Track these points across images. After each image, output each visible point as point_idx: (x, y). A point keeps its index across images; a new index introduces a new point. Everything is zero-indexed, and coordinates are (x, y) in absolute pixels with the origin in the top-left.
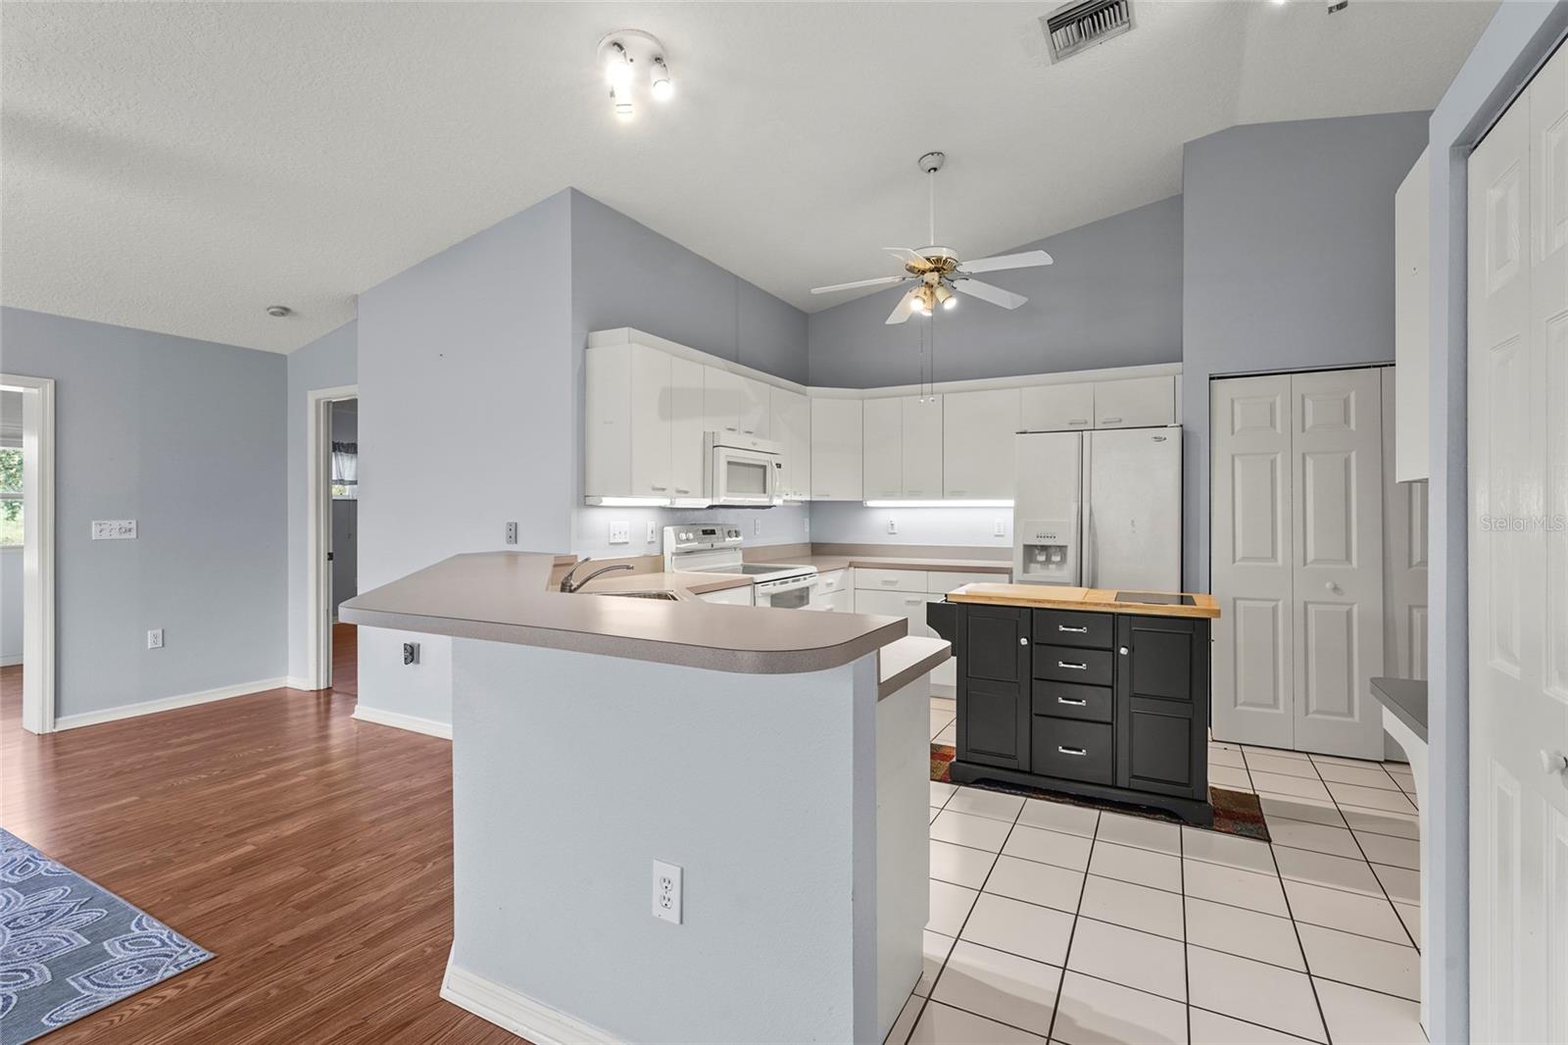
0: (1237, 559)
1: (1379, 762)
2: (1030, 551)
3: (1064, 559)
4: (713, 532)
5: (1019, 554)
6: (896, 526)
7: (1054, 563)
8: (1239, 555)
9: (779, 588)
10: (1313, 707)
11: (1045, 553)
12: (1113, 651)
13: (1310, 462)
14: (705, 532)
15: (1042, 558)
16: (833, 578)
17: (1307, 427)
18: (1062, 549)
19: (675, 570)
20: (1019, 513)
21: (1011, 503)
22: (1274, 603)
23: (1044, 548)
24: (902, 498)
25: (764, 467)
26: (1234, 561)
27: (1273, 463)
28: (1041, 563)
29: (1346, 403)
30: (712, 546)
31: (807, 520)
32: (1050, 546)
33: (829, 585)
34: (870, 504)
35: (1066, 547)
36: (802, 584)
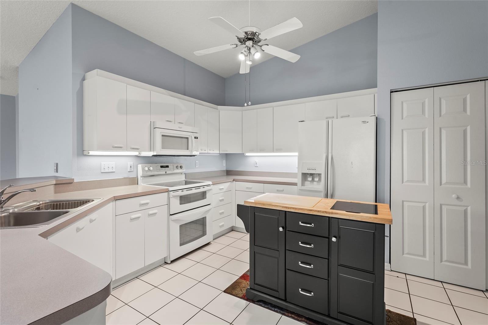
0: (404, 181)
1: (482, 291)
2: (305, 176)
3: (320, 180)
4: (167, 167)
5: (300, 176)
6: (258, 163)
7: (316, 181)
8: (405, 179)
9: (186, 193)
10: (445, 258)
11: (311, 177)
12: (329, 239)
13: (444, 132)
14: (162, 167)
15: (310, 179)
16: (225, 186)
17: (442, 114)
18: (319, 175)
19: (142, 184)
20: (300, 158)
21: (297, 154)
22: (424, 204)
23: (312, 175)
24: (257, 152)
25: (187, 138)
26: (403, 182)
27: (424, 133)
28: (310, 181)
29: (465, 100)
30: (166, 173)
31: (224, 161)
32: (314, 174)
33: (221, 189)
34: (247, 154)
35: (321, 174)
36: (202, 190)
